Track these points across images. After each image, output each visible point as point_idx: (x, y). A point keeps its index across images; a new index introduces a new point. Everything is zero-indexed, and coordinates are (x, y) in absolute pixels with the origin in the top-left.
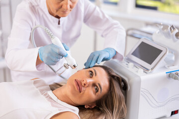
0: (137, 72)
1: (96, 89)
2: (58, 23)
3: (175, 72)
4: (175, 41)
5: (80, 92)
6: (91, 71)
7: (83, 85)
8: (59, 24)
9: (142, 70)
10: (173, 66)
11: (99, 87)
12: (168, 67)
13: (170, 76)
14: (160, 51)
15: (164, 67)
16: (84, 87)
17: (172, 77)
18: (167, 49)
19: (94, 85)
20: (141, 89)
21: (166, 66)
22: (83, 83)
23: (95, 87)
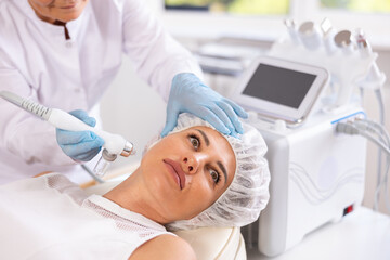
1: (214, 176)
2: (64, 36)
4: (330, 53)
5: (181, 188)
6: (194, 136)
8: (67, 37)
9: (284, 123)
10: (337, 107)
11: (220, 170)
12: (329, 110)
13: (341, 128)
14: (312, 78)
15: (321, 112)
16: (189, 174)
17: (345, 132)
19: (208, 166)
20: (291, 166)
21: (325, 109)
22: (185, 167)
23: (211, 172)
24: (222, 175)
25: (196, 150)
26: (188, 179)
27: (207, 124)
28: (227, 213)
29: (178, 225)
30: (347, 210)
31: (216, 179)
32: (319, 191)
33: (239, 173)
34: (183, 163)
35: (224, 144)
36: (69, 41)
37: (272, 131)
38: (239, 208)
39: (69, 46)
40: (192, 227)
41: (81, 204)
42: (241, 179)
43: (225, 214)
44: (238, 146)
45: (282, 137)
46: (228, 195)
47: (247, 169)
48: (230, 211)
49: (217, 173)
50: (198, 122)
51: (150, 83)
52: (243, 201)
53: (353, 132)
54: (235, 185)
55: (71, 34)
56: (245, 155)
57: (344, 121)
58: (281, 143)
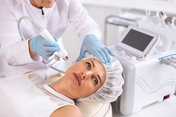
0: (130, 59)
1: (95, 81)
3: (166, 58)
4: (163, 27)
5: (80, 85)
6: (88, 63)
7: (82, 78)
8: (43, 14)
9: (135, 58)
10: (164, 51)
11: (98, 79)
12: (159, 53)
13: (163, 61)
14: (151, 38)
15: (155, 53)
16: (83, 80)
17: (164, 63)
18: (158, 35)
19: (93, 77)
20: (136, 77)
21: (157, 52)
22: (82, 76)
23: (94, 79)
24: (99, 81)
25: (89, 69)
26: (83, 82)
27: (96, 58)
28: (101, 97)
29: (80, 100)
30: (166, 97)
31: (96, 82)
32: (150, 88)
33: (107, 80)
34: (81, 75)
35: (101, 67)
36: (43, 16)
37: (129, 61)
38: (107, 95)
39: (44, 17)
40: (86, 101)
41: (38, 88)
42: (108, 83)
43: (100, 97)
44: (108, 68)
45: (133, 64)
46: (102, 89)
47: (111, 79)
48: (102, 96)
49: (96, 80)
50: (92, 56)
51: (79, 36)
52: (109, 92)
53: (168, 64)
54: (105, 85)
55: (44, 13)
56: (110, 73)
57: (165, 58)
58: (131, 67)
